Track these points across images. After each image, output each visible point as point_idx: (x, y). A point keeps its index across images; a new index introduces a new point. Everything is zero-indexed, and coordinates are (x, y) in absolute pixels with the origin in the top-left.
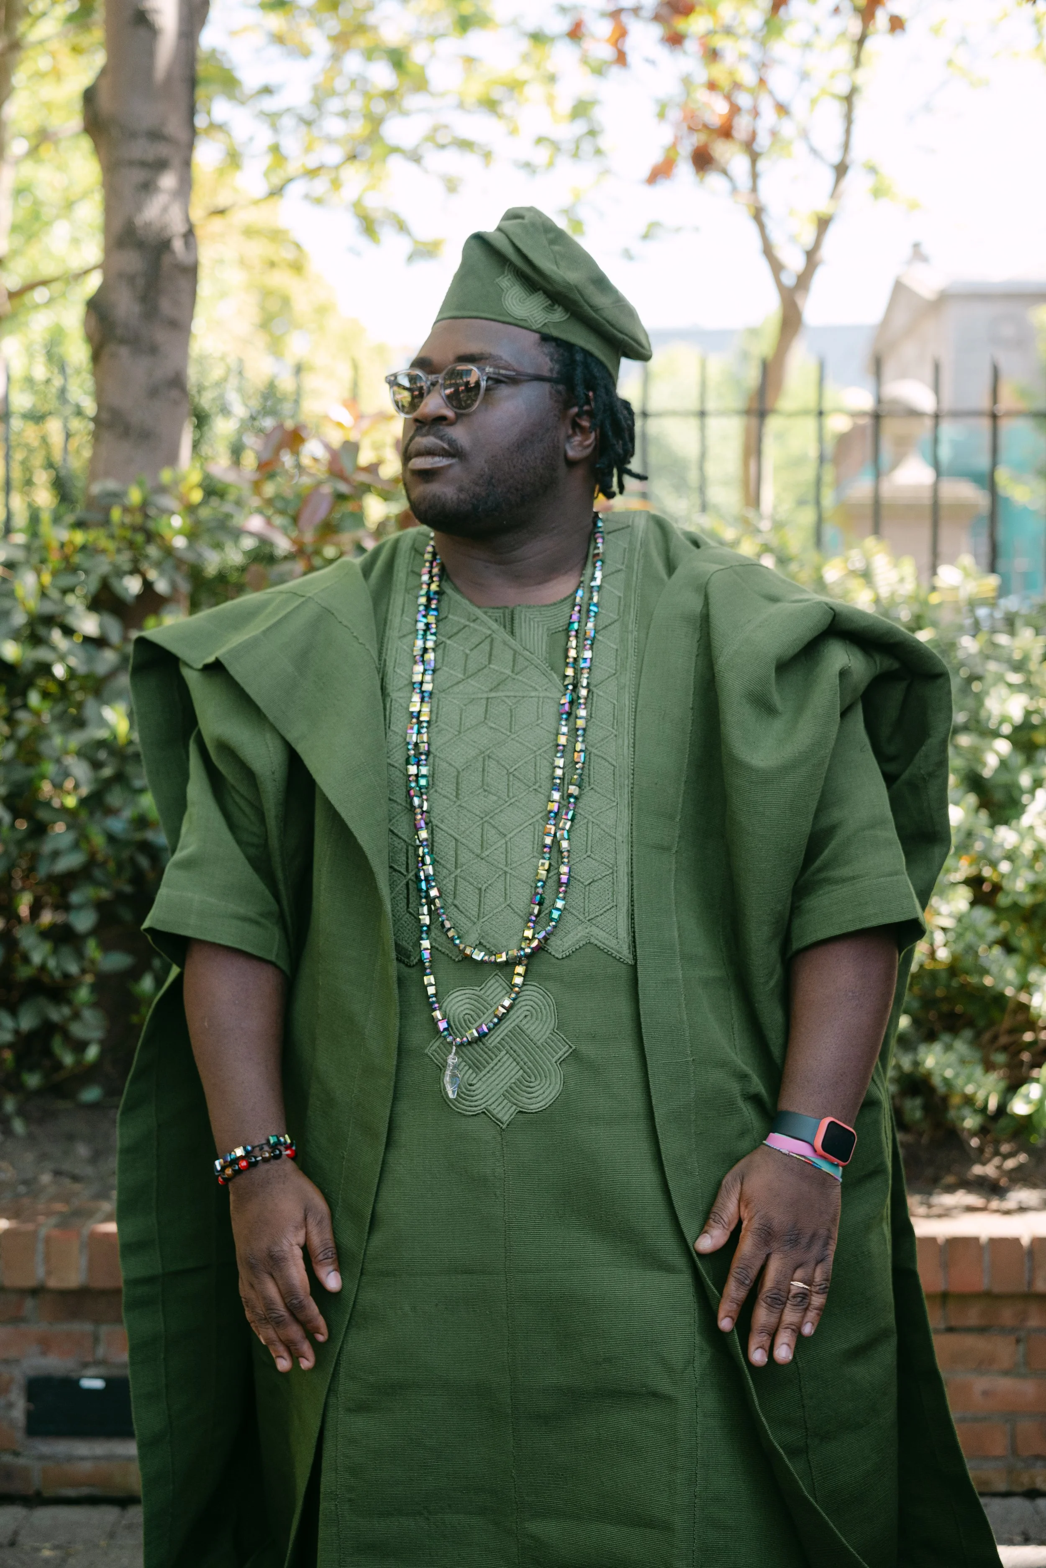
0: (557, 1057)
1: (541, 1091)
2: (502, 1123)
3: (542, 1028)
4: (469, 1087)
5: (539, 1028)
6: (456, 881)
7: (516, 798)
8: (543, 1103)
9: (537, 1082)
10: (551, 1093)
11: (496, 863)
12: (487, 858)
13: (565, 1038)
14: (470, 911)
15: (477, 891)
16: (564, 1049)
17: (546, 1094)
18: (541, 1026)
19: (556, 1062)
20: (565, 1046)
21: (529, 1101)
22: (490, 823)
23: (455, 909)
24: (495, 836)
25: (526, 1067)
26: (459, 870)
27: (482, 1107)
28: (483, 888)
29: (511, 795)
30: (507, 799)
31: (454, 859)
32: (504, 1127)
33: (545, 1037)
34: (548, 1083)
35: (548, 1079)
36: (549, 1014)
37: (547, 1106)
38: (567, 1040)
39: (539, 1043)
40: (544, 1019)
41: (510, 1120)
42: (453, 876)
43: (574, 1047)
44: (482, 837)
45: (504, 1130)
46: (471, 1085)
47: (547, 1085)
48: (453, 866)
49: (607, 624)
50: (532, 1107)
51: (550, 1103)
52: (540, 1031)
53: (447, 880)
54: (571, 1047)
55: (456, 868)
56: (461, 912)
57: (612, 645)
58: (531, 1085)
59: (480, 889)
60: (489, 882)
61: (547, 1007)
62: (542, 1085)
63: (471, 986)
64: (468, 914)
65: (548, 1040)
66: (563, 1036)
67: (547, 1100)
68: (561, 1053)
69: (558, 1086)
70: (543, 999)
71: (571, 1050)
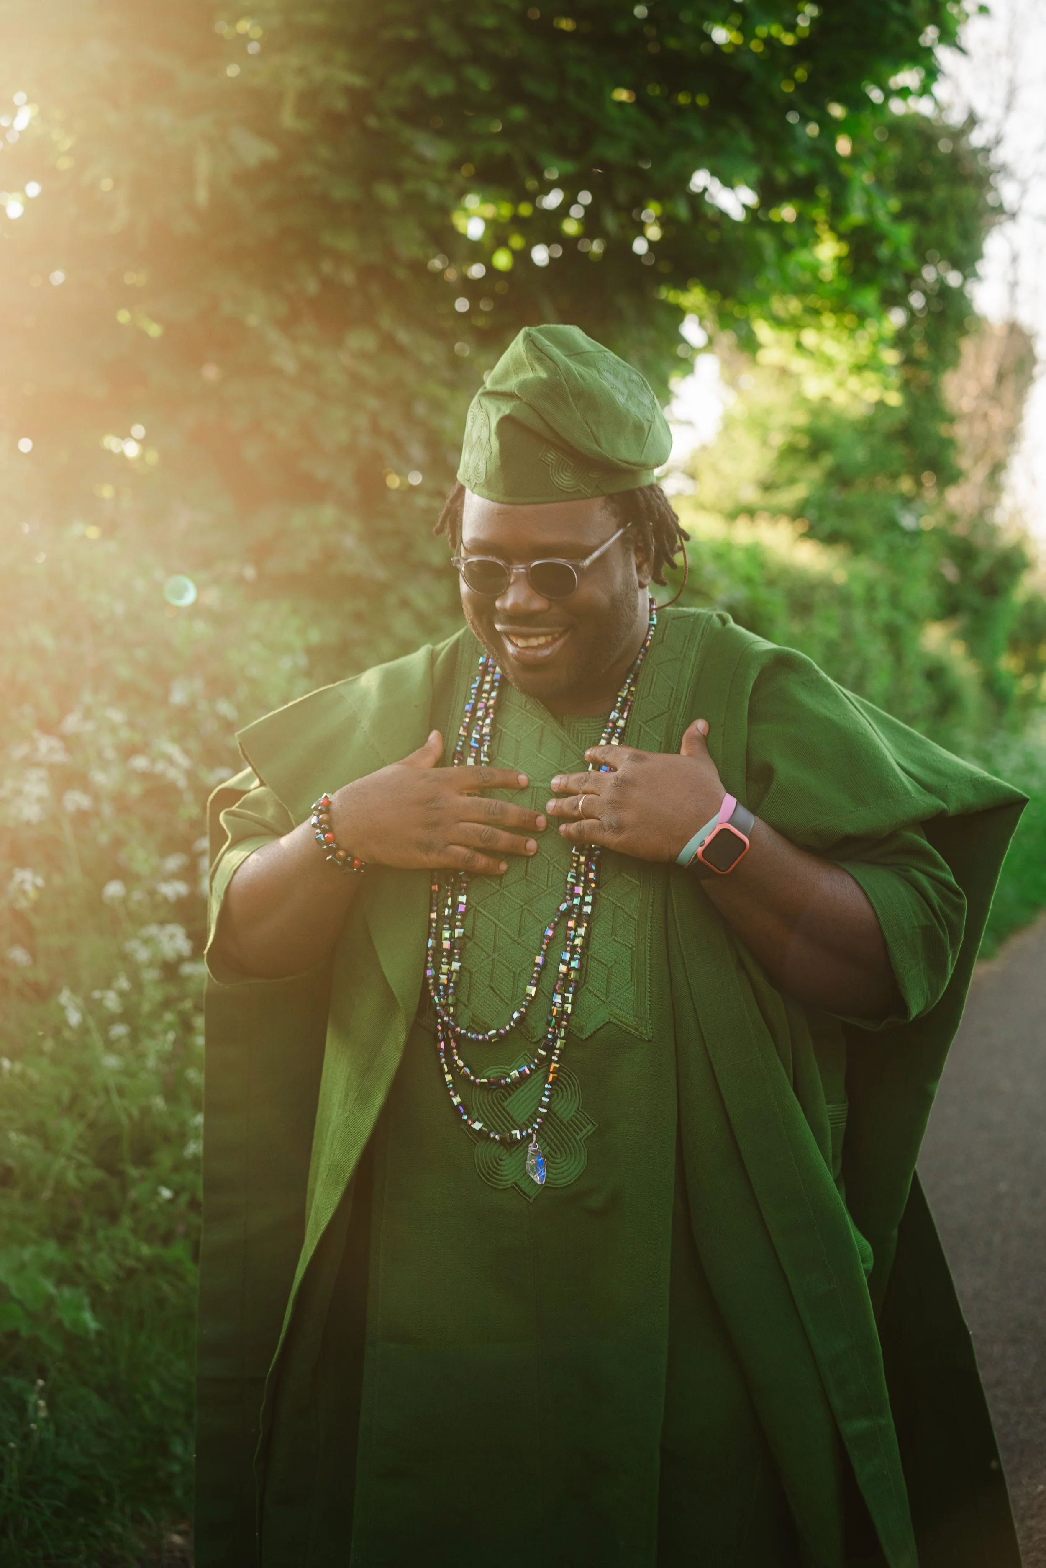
0: (581, 1135)
1: (566, 1168)
2: (530, 1197)
3: (567, 1108)
4: (499, 1161)
5: (565, 1107)
6: (493, 964)
7: (554, 888)
8: (569, 1178)
9: (563, 1159)
10: (575, 1169)
11: (531, 948)
12: (522, 943)
13: (589, 1117)
14: (505, 993)
15: (512, 974)
16: (588, 1127)
17: (571, 1170)
18: (566, 1105)
19: (580, 1140)
20: (588, 1124)
21: (555, 1176)
22: (529, 910)
23: (491, 991)
24: (532, 923)
25: (552, 1144)
26: (497, 954)
27: (511, 1181)
28: (518, 972)
29: (550, 884)
30: (546, 888)
31: (492, 943)
32: (531, 1201)
33: (570, 1116)
34: (573, 1159)
35: (573, 1156)
36: (574, 1093)
37: (572, 1181)
38: (591, 1119)
39: (565, 1122)
40: (569, 1098)
41: (536, 1194)
42: (490, 959)
43: (597, 1126)
44: (520, 923)
45: (531, 1204)
46: (501, 1160)
47: (572, 1162)
48: (492, 949)
49: (656, 715)
50: (557, 1182)
51: (575, 1179)
52: (565, 1110)
53: (485, 962)
54: (594, 1125)
55: (494, 952)
56: (496, 994)
57: (657, 738)
58: (558, 1161)
59: (514, 973)
60: (524, 966)
61: (572, 1086)
62: (567, 1161)
63: (502, 1065)
64: (503, 996)
65: (573, 1118)
66: (587, 1115)
67: (572, 1175)
68: (585, 1131)
69: (582, 1162)
70: (568, 1079)
71: (594, 1129)
